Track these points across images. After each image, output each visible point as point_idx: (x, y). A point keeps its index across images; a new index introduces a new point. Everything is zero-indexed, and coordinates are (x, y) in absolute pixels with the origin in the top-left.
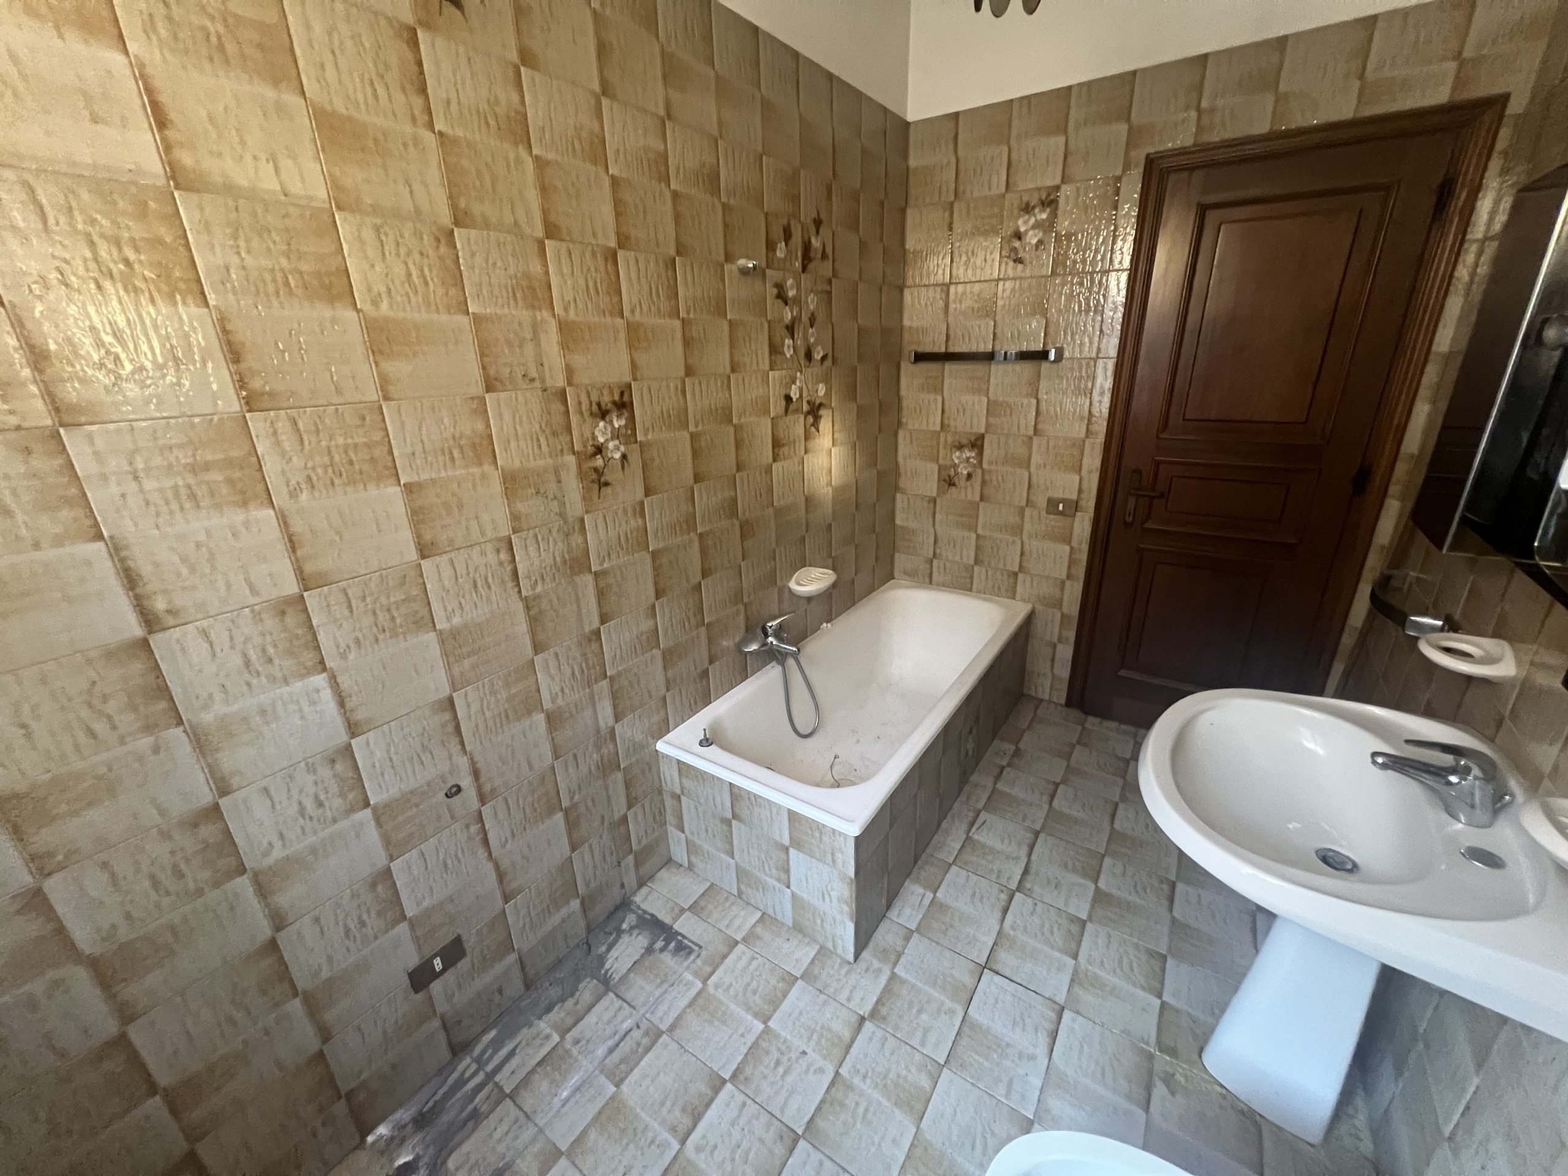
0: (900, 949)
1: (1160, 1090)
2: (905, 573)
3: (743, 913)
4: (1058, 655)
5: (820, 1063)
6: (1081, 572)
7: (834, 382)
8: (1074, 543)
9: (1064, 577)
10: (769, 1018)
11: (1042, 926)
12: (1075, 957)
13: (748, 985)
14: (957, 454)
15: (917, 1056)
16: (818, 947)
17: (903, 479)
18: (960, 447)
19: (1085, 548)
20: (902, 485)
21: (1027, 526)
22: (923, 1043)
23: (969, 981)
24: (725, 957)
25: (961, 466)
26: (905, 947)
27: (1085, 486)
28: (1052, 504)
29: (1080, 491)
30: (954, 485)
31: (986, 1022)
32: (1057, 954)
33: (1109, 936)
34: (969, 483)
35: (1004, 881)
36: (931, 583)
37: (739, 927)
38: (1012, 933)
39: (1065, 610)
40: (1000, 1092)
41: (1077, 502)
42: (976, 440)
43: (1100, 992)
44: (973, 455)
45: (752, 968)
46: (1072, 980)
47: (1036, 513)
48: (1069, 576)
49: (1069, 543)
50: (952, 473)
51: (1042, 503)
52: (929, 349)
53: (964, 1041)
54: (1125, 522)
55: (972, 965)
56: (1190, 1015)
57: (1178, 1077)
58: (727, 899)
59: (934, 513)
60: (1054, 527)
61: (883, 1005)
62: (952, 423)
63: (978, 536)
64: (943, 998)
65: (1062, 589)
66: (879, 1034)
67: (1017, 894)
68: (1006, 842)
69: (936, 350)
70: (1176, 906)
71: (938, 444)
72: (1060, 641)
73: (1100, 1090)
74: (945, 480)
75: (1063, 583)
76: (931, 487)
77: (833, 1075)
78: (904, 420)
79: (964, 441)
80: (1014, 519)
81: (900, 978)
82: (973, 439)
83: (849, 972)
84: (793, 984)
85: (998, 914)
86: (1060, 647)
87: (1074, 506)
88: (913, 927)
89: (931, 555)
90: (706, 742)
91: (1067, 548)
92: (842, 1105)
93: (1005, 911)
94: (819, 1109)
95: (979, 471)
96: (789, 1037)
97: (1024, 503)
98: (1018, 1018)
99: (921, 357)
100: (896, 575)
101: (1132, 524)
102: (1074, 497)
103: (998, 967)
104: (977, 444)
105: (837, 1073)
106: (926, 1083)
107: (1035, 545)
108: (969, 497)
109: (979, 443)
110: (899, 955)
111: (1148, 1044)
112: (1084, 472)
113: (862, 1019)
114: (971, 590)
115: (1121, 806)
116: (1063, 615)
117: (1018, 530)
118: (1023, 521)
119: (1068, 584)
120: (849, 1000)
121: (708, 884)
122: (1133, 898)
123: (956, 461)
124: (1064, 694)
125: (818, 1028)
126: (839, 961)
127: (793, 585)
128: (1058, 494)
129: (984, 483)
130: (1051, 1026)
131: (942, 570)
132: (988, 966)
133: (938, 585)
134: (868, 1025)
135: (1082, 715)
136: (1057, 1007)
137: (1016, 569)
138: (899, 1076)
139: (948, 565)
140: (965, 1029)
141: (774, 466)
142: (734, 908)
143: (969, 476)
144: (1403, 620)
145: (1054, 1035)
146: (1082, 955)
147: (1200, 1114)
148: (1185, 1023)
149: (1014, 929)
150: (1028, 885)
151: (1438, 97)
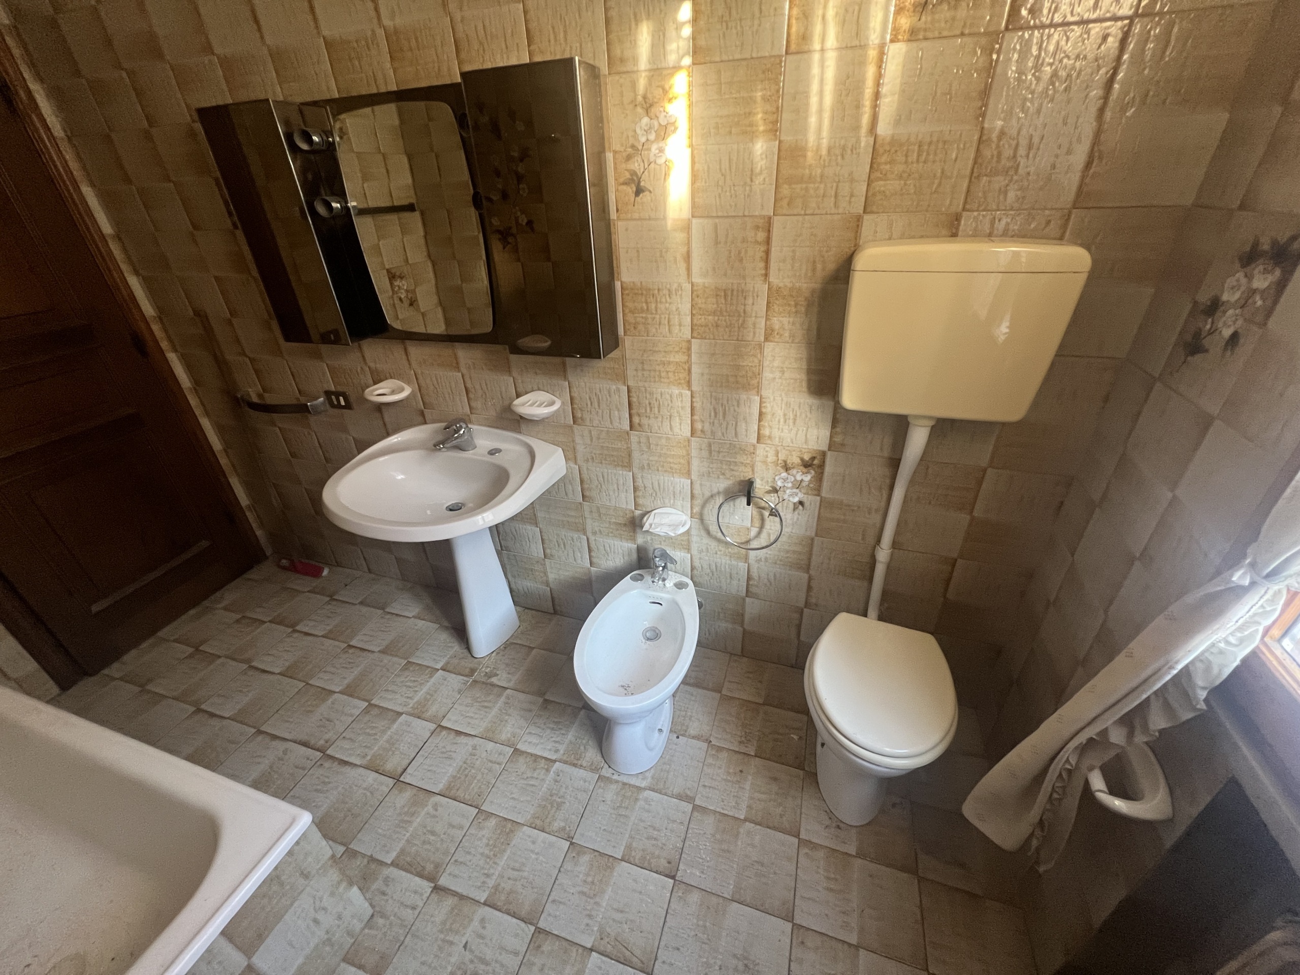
0: (366, 861)
5: (475, 923)
11: (368, 734)
12: (400, 714)
15: (472, 831)
22: (461, 827)
23: (408, 794)
26: (364, 855)
31: (446, 778)
32: (395, 726)
33: (387, 690)
35: (309, 764)
38: (369, 758)
40: (497, 768)
43: (430, 702)
46: (419, 718)
53: (460, 794)
55: (395, 791)
56: (451, 657)
57: (488, 670)
61: (424, 868)
64: (423, 813)
66: (451, 868)
67: (328, 752)
70: (370, 648)
81: (397, 857)
83: (383, 915)
85: (347, 769)
88: (344, 849)
92: (511, 892)
93: (346, 763)
94: (514, 915)
96: (450, 968)
98: (445, 755)
103: (400, 770)
105: (485, 904)
106: (492, 823)
110: (372, 859)
111: (468, 682)
113: (436, 888)
115: (254, 664)
120: (414, 908)
122: (356, 671)
125: (442, 936)
126: (366, 931)
130: (452, 735)
134: (443, 881)
136: (439, 729)
138: (487, 845)
140: (452, 793)
144: (302, 409)
145: (459, 733)
146: (399, 709)
147: (507, 665)
148: (456, 661)
149: (365, 756)
150: (321, 743)
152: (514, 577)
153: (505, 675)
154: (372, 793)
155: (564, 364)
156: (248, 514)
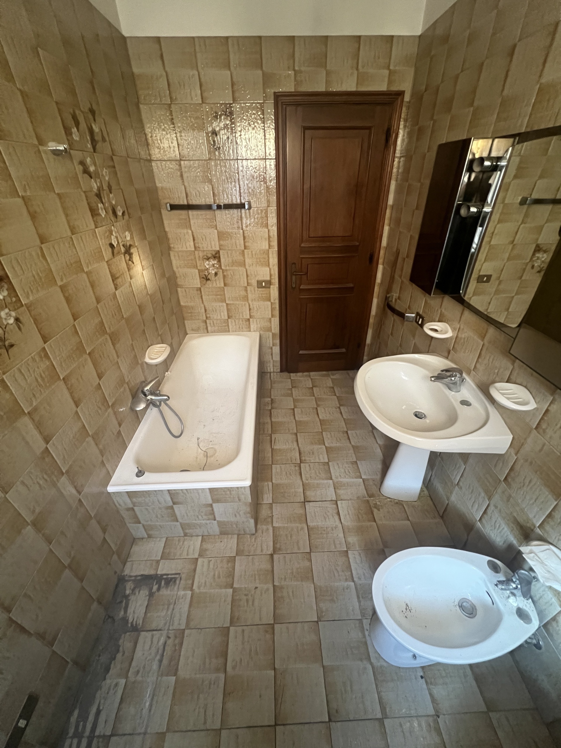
0: (270, 515)
1: (375, 511)
2: (192, 330)
3: (192, 542)
4: (274, 351)
5: (265, 587)
6: (277, 313)
7: (133, 229)
8: (272, 301)
9: (270, 316)
10: (233, 584)
11: (316, 473)
12: (331, 479)
13: (214, 575)
14: (207, 262)
16: (236, 536)
17: (178, 280)
18: (208, 259)
19: (277, 301)
20: (179, 283)
21: (250, 296)
22: (299, 549)
23: (302, 511)
24: (195, 570)
25: (211, 269)
26: (272, 513)
27: (272, 272)
28: (259, 284)
29: (271, 275)
30: (209, 279)
31: (316, 524)
32: (326, 481)
33: (338, 464)
34: (217, 277)
35: (294, 461)
36: (208, 332)
37: (194, 550)
38: (307, 482)
39: (273, 331)
40: (333, 548)
41: (270, 281)
42: (216, 254)
43: (344, 488)
44: (216, 262)
45: (211, 566)
46: (335, 488)
47: (252, 289)
48: (273, 316)
49: (270, 300)
50: (207, 273)
51: (255, 284)
52: (177, 203)
54: (292, 288)
55: (300, 504)
56: (372, 479)
57: (378, 503)
58: (179, 540)
59: (202, 296)
60: (262, 294)
61: (276, 544)
62: (200, 246)
63: (227, 304)
64: (297, 525)
65: (271, 322)
66: (281, 556)
68: (287, 444)
69: (181, 203)
70: (351, 441)
71: (195, 258)
72: (273, 345)
73: (360, 524)
74: (203, 278)
75: (270, 319)
76: (197, 282)
77: (272, 588)
78: (172, 246)
79: (210, 255)
80: (243, 293)
81: (277, 527)
82: (214, 253)
83: (255, 539)
84: (235, 560)
85: (299, 477)
86: (274, 348)
87: (269, 283)
88: (271, 502)
89: (205, 318)
90: (140, 473)
91: (270, 303)
92: (282, 597)
94: (275, 606)
95: (221, 271)
96: (246, 586)
97: (246, 285)
98: (325, 515)
99: (174, 207)
100: (188, 333)
101: (295, 288)
102: (268, 279)
104: (216, 256)
106: (307, 564)
107: (255, 305)
108: (218, 285)
109: (217, 255)
111: (365, 497)
112: (271, 266)
113: (272, 555)
114: (229, 331)
115: (318, 408)
116: (273, 334)
117: (246, 298)
118: (247, 293)
119: (273, 319)
120: (262, 551)
121: (164, 539)
123: (207, 267)
124: (279, 367)
125: (256, 572)
126: (249, 536)
127: (147, 360)
128: (261, 278)
129: (224, 277)
131: (212, 324)
132: (306, 501)
133: (212, 332)
134: (276, 557)
135: (288, 374)
136: (335, 502)
137: (248, 317)
139: (215, 322)
141: (117, 292)
142: (186, 543)
143: (216, 274)
144: (402, 315)
145: (338, 513)
146: (333, 477)
147: (388, 512)
148: (372, 482)
149: (307, 480)
150: (303, 458)
151: (383, 87)
152: (436, 476)
153: (381, 515)
154: (295, 496)
156: (366, 348)
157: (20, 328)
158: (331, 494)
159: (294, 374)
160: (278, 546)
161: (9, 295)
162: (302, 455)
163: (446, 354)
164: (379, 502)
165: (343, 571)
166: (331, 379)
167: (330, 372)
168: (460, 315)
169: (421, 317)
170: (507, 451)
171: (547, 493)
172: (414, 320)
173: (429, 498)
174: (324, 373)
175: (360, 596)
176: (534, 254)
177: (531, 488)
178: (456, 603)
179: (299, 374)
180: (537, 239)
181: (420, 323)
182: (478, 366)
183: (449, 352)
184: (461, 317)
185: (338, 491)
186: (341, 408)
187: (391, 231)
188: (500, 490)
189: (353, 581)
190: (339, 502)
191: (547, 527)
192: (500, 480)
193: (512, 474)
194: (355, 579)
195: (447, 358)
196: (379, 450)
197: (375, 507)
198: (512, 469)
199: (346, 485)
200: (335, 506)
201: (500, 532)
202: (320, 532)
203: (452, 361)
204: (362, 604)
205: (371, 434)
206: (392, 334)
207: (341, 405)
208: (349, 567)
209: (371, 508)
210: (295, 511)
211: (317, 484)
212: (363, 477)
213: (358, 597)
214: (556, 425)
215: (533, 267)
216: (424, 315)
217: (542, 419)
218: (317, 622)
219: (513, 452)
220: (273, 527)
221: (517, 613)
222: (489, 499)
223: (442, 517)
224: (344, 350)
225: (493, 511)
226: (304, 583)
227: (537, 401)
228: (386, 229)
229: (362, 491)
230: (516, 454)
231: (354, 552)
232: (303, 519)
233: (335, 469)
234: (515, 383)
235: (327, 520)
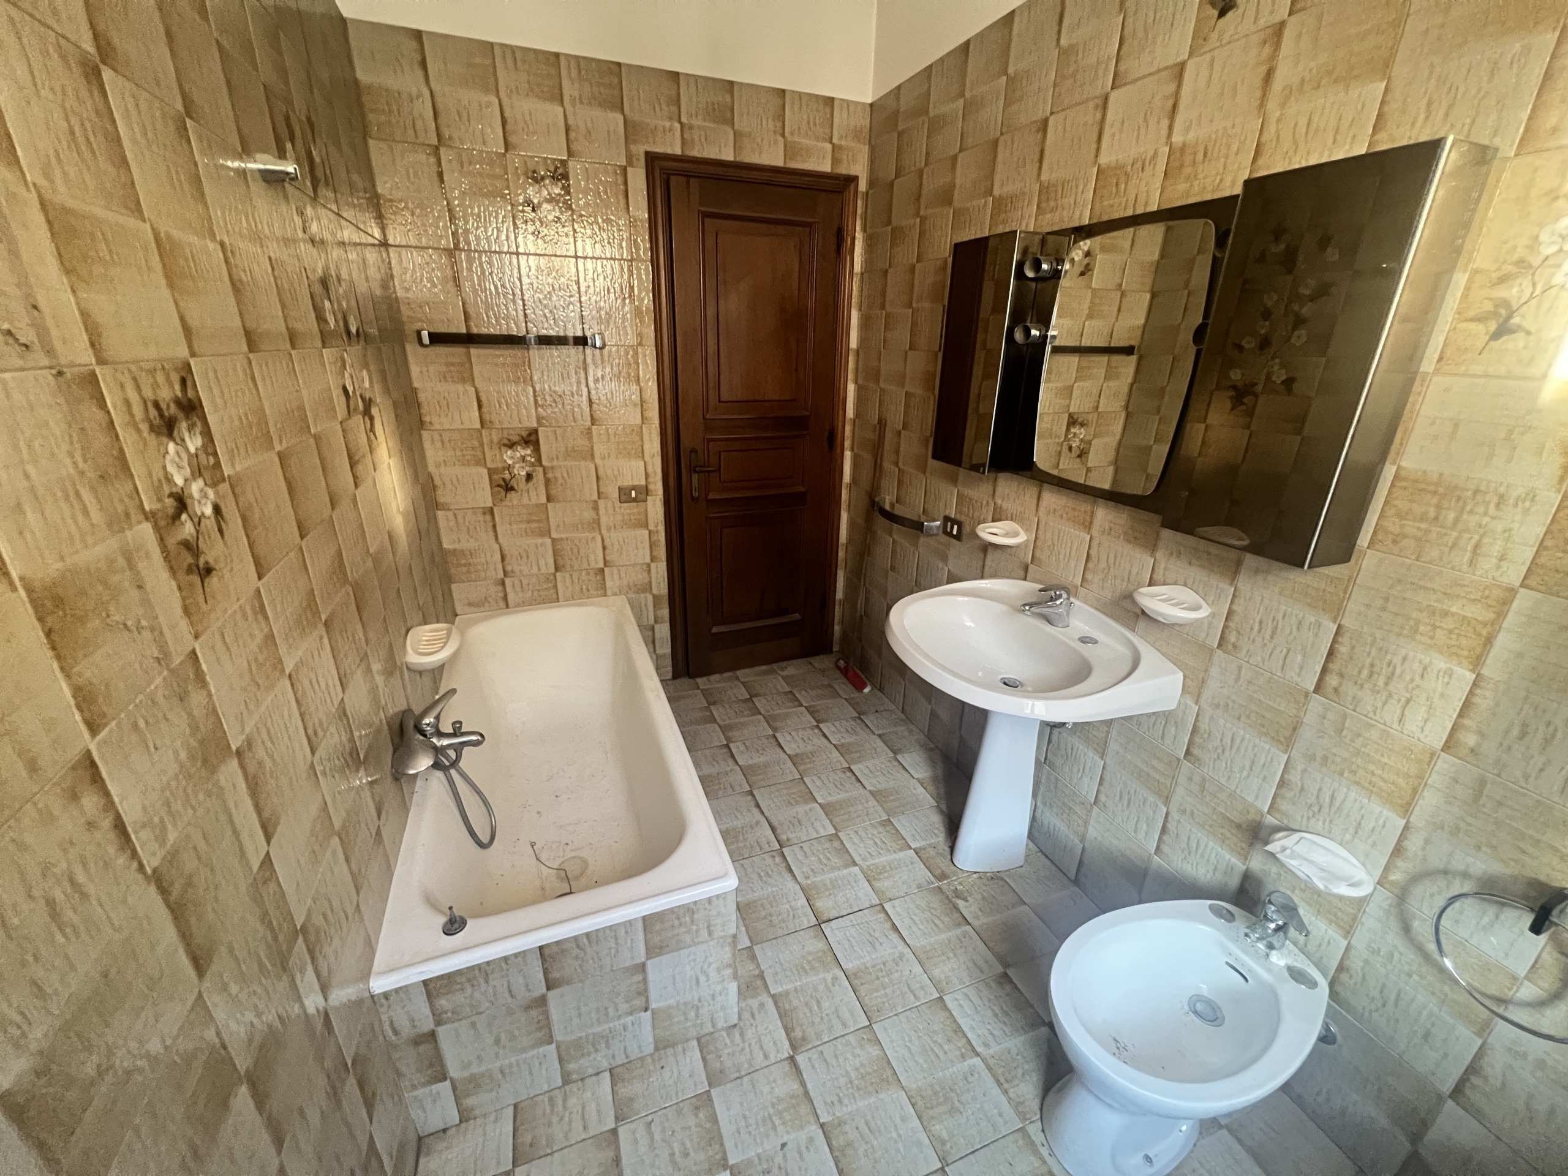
0: (757, 972)
1: (961, 903)
2: (470, 604)
3: (589, 1094)
4: (657, 635)
5: (802, 1136)
6: (662, 552)
7: (372, 368)
8: (651, 527)
9: (648, 560)
10: (725, 1159)
11: (820, 860)
12: (855, 864)
13: (673, 1154)
14: (509, 452)
15: (850, 1038)
16: (695, 1043)
17: (439, 492)
18: (511, 445)
19: (661, 528)
20: (441, 500)
21: (604, 520)
22: (844, 1025)
23: (821, 945)
24: (617, 1161)
25: (517, 466)
26: (758, 966)
27: (650, 470)
28: (625, 494)
29: (647, 476)
30: (512, 489)
31: (859, 963)
32: (845, 871)
33: (856, 832)
34: (530, 484)
35: (766, 848)
36: (507, 607)
37: (599, 1112)
38: (809, 882)
39: (655, 591)
40: (911, 1002)
41: (647, 486)
42: (530, 435)
43: (886, 875)
44: (529, 452)
45: (657, 1137)
46: (868, 881)
47: (610, 505)
48: (653, 559)
49: (647, 526)
50: (507, 476)
51: (615, 495)
52: (443, 329)
53: (863, 991)
54: (693, 498)
55: (811, 932)
56: (930, 845)
57: (960, 888)
58: (551, 1100)
59: (494, 527)
60: (629, 514)
61: (793, 1030)
62: (494, 417)
63: (553, 540)
64: (821, 976)
65: (649, 572)
66: (814, 1055)
67: (784, 850)
69: (453, 330)
70: (865, 783)
71: (482, 444)
72: (656, 622)
73: (944, 936)
74: (499, 486)
75: (649, 566)
76: (485, 497)
77: (820, 1132)
78: (427, 419)
79: (515, 438)
80: (588, 515)
81: (780, 995)
82: (524, 434)
83: (742, 1034)
84: (711, 1100)
85: (788, 876)
86: (657, 627)
87: (645, 491)
88: (749, 944)
89: (501, 575)
90: (454, 925)
91: (647, 532)
92: (849, 1144)
93: (790, 871)
95: (540, 469)
96: (760, 1150)
97: (595, 496)
98: (870, 939)
99: (437, 339)
100: (458, 611)
101: (698, 498)
102: (643, 483)
103: (825, 917)
104: (531, 439)
105: (822, 1126)
106: (874, 1051)
107: (614, 538)
108: (534, 500)
109: (533, 438)
110: (761, 976)
111: (932, 883)
112: (647, 458)
113: (792, 1059)
114: (558, 600)
115: (777, 735)
116: (654, 596)
117: (596, 524)
118: (598, 514)
119: (653, 565)
120: (766, 1057)
121: (510, 1111)
122: (843, 796)
123: (510, 462)
124: (670, 669)
125: (771, 1111)
126: (724, 1034)
127: (413, 658)
128: (627, 482)
129: (547, 482)
130: (888, 925)
131: (518, 589)
132: (821, 922)
133: (518, 605)
134: (799, 1059)
135: (691, 681)
136: (879, 908)
137: (602, 565)
138: (857, 1069)
139: (525, 582)
140: (856, 982)
141: (357, 492)
142: (572, 1101)
143: (529, 477)
144: (918, 526)
145: (895, 928)
146: (857, 859)
147: (984, 898)
148: (932, 852)
149: (807, 878)
150: (784, 837)
151: (826, 167)
152: (1044, 804)
153: (974, 908)
154: (794, 917)
155: (1239, 564)
156: (837, 607)
157: (221, 531)
158: (864, 894)
159: (705, 679)
160: (798, 1034)
161: (204, 446)
162: (779, 831)
163: (1022, 573)
164: (961, 884)
165: (949, 1041)
166: (784, 678)
167: (775, 666)
168: (1035, 501)
169: (954, 522)
170: (1179, 702)
171: (1267, 747)
172: (941, 532)
173: (1040, 854)
174: (764, 668)
175: (1002, 1080)
176: (1068, 429)
177: (1238, 750)
178: (1187, 1008)
179: (715, 677)
180: (1069, 406)
181: (955, 532)
182: (1089, 576)
183: (1026, 569)
184: (1037, 505)
185: (877, 885)
186: (821, 725)
187: (860, 390)
188: (1182, 779)
189: (978, 1055)
190: (887, 906)
191: (1284, 806)
192: (1179, 760)
193: (1198, 740)
194: (979, 1049)
195: (1025, 579)
196: (921, 790)
197: (957, 897)
198: (1195, 730)
199: (888, 868)
200: (882, 915)
201: (1202, 856)
202: (874, 977)
203: (1035, 581)
204: (1011, 1092)
205: (896, 763)
206: (893, 568)
207: (818, 722)
208: (958, 1030)
209: (951, 902)
210: (806, 948)
211: (831, 880)
212: (913, 846)
213: (999, 1083)
214: (1252, 629)
215: (1070, 448)
216: (958, 517)
217: (1225, 627)
218: (942, 1169)
219: (1190, 702)
220: (773, 996)
221: (1292, 977)
222: (1167, 801)
223: (1076, 882)
224: (797, 616)
225: (1179, 821)
226: (881, 1096)
227: (1210, 602)
228: (851, 388)
229: (922, 873)
230: (1197, 702)
231: (956, 995)
232: (830, 958)
233: (854, 844)
234: (1164, 584)
235: (877, 945)
